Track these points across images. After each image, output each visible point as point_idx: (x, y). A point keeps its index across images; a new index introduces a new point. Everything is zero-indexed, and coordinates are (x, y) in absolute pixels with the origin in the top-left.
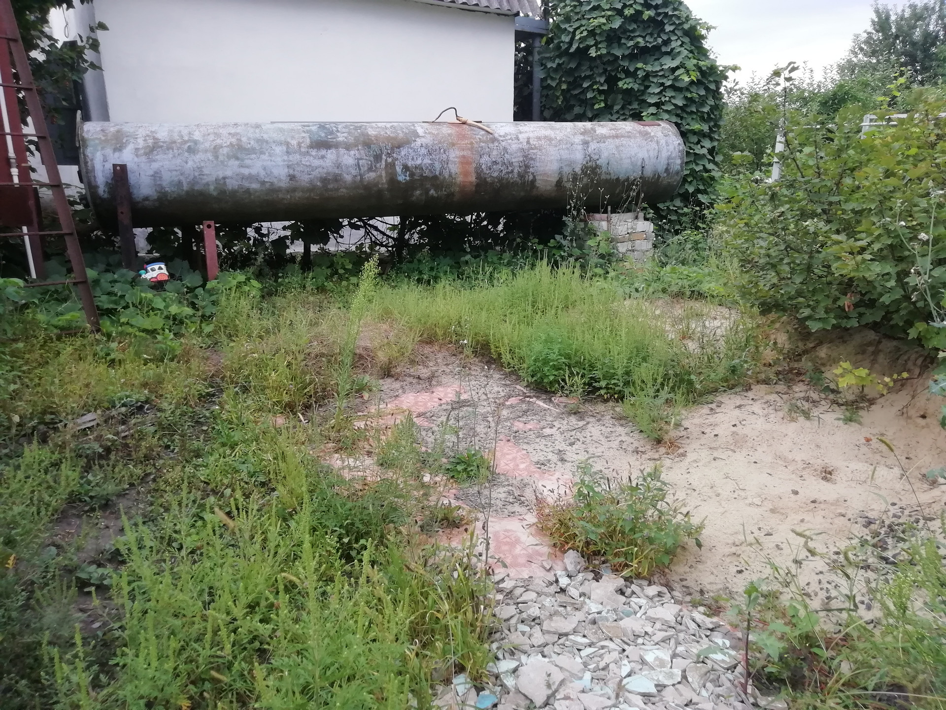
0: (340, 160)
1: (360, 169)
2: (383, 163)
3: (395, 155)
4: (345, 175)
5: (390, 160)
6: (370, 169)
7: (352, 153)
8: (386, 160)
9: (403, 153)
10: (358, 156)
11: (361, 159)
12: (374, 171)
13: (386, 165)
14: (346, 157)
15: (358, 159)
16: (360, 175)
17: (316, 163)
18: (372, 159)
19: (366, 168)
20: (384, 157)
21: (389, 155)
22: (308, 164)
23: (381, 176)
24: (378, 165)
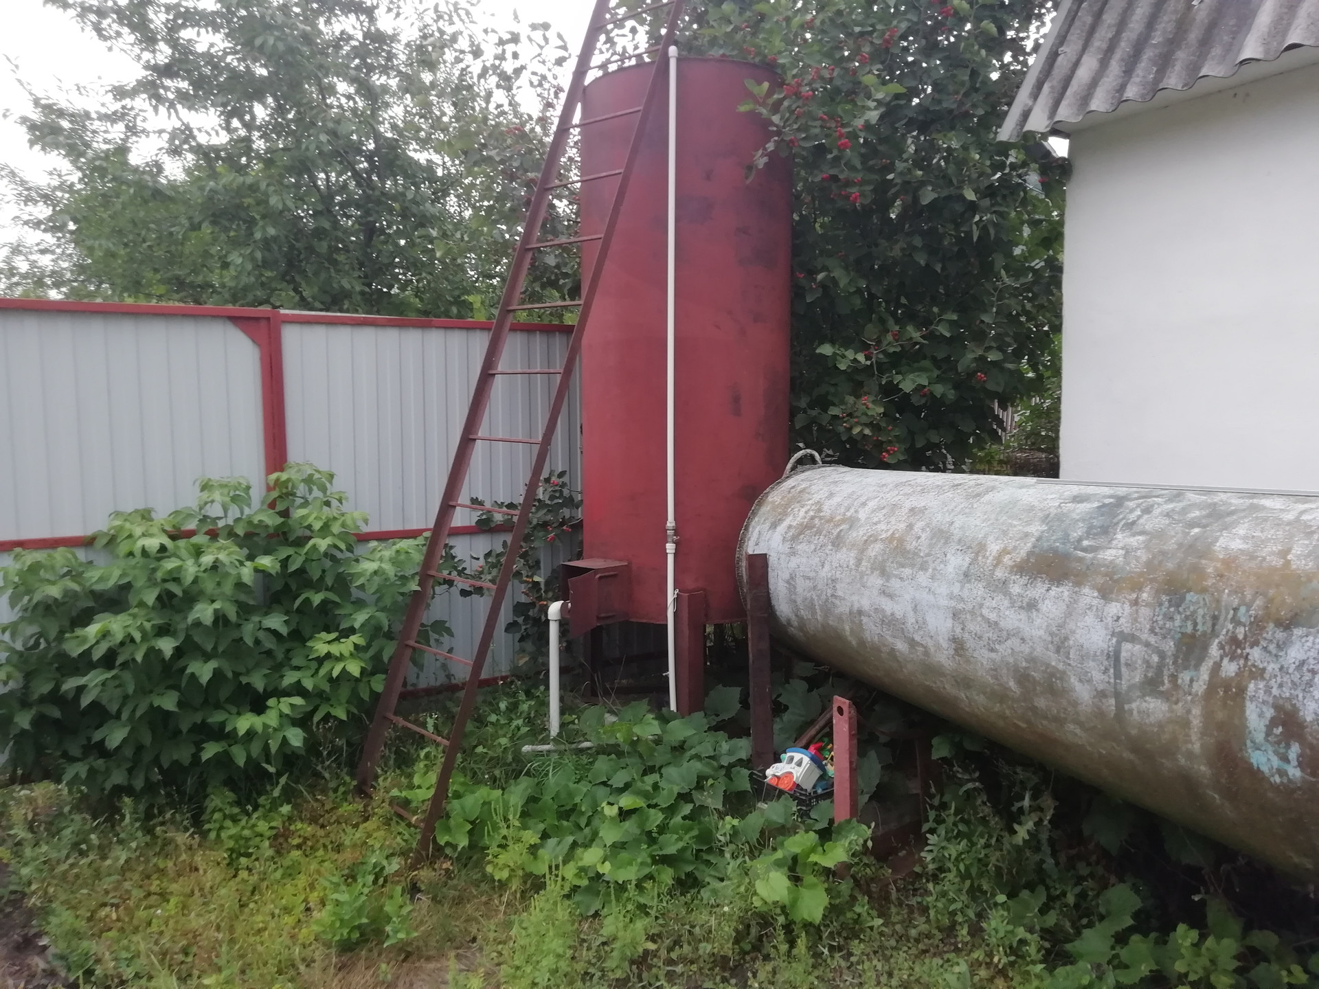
0: (1071, 625)
1: (1118, 675)
2: (1204, 674)
3: (1256, 654)
4: (1073, 680)
5: (1230, 669)
6: (1151, 685)
7: (1113, 608)
8: (1217, 666)
9: (1295, 654)
10: (1125, 625)
11: (1132, 638)
12: (1166, 696)
13: (1212, 687)
14: (1090, 619)
15: (1123, 637)
16: (1117, 695)
17: (1012, 619)
18: (1169, 646)
19: (1138, 678)
20: (1214, 651)
21: (1234, 647)
22: (993, 617)
23: (1185, 723)
24: (1185, 677)
